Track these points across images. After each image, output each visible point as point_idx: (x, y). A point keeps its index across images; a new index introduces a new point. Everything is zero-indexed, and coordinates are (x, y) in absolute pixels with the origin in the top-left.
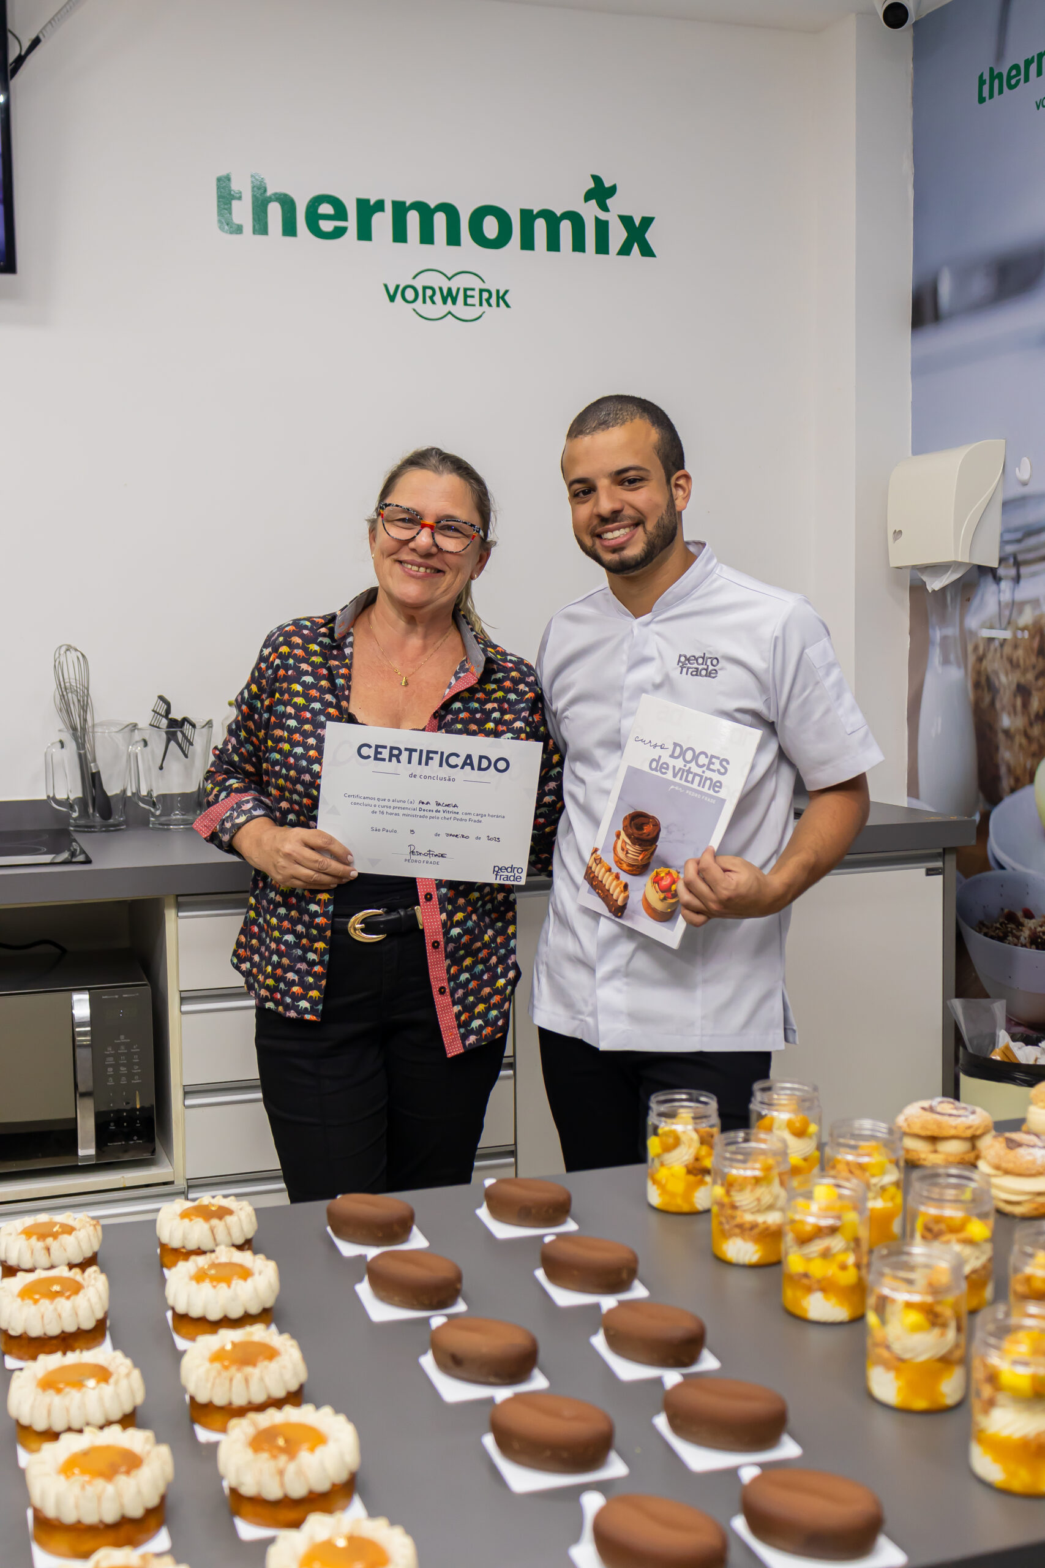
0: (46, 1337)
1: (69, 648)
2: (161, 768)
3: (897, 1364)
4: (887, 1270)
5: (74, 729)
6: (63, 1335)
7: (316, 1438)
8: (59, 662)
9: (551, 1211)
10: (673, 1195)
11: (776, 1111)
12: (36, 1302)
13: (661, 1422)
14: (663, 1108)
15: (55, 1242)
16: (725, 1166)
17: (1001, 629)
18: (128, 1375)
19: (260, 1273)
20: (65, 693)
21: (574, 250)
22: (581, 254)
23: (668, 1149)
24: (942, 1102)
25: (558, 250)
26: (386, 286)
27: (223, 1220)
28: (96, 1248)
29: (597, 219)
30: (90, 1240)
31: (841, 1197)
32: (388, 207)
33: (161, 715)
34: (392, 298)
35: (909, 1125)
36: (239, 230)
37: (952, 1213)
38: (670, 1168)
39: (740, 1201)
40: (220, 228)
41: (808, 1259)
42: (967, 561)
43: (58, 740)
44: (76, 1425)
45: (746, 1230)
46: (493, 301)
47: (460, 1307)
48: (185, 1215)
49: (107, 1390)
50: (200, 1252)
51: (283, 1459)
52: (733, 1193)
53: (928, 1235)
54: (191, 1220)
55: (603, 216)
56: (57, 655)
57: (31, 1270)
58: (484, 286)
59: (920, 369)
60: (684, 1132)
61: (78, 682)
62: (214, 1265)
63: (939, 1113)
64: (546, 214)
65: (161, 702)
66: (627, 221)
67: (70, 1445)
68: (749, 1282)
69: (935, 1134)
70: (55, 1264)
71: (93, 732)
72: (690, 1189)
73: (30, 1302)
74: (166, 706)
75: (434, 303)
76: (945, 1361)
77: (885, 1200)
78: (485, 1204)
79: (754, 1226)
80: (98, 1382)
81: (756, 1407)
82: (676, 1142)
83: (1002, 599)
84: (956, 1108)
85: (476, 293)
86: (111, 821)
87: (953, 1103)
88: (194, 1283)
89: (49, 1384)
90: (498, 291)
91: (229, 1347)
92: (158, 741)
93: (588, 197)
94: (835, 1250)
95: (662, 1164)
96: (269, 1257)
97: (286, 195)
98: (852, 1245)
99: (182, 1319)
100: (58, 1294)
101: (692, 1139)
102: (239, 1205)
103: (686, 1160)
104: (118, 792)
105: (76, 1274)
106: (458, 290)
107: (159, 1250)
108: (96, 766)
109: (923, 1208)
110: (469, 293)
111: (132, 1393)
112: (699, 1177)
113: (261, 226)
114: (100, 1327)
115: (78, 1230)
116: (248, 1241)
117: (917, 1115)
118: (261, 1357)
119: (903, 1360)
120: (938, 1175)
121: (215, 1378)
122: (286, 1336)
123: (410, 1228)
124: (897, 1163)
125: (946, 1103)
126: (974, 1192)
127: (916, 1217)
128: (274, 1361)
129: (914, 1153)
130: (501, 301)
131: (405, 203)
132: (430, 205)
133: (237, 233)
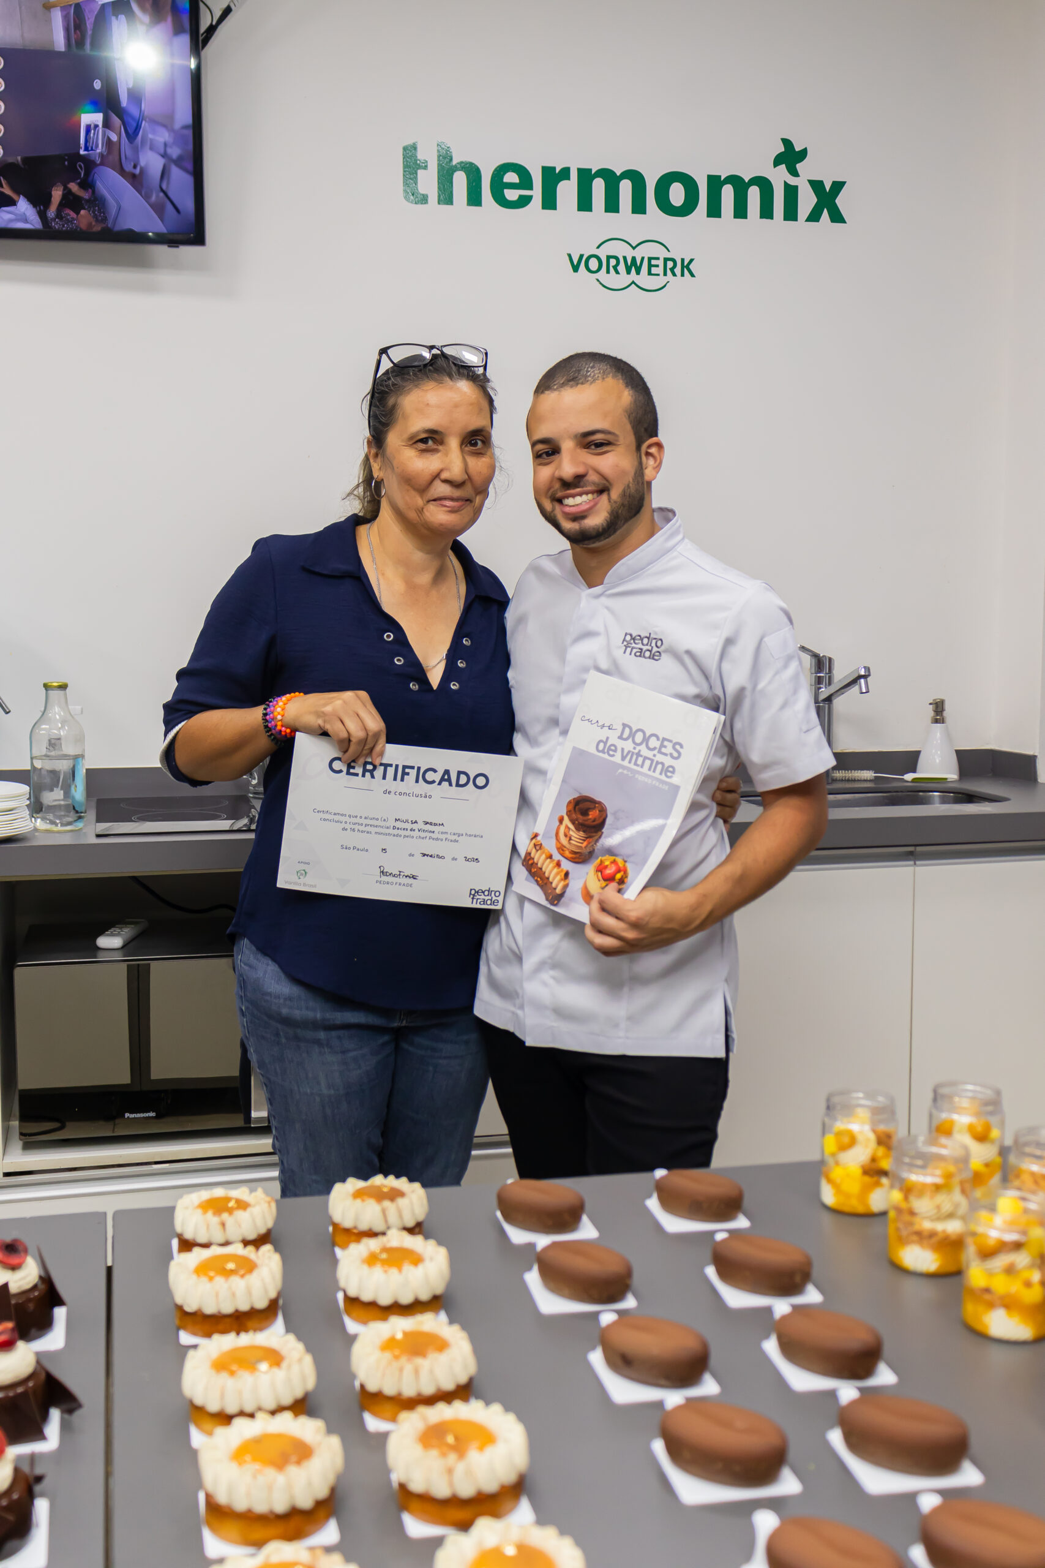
0: (220, 1315)
6: (237, 1313)
7: (485, 1437)
9: (722, 1206)
10: (847, 1196)
11: (958, 1113)
12: (211, 1279)
13: (836, 1437)
15: (230, 1218)
16: (903, 1170)
18: (300, 1360)
19: (431, 1260)
21: (762, 217)
22: (768, 221)
23: (843, 1148)
25: (745, 217)
26: (570, 256)
27: (395, 1202)
28: (270, 1224)
29: (785, 182)
30: (264, 1217)
31: (1025, 1211)
32: (574, 175)
34: (576, 268)
36: (424, 200)
38: (845, 1168)
39: (918, 1207)
40: (405, 198)
41: (989, 1274)
44: (248, 1409)
45: (924, 1238)
46: (678, 270)
47: (630, 1303)
48: (359, 1195)
49: (280, 1374)
50: (372, 1234)
51: (452, 1457)
52: (911, 1199)
54: (363, 1200)
55: (792, 181)
57: (206, 1246)
58: (669, 255)
60: (861, 1131)
62: (385, 1249)
64: (734, 180)
66: (816, 185)
67: (242, 1429)
70: (231, 1239)
72: (866, 1190)
73: (204, 1279)
75: (617, 272)
78: (655, 1195)
79: (934, 1234)
80: (271, 1366)
82: (852, 1141)
85: (661, 263)
88: (365, 1267)
89: (224, 1365)
90: (683, 260)
91: (399, 1336)
93: (777, 162)
95: (837, 1163)
96: (440, 1244)
97: (471, 164)
99: (353, 1302)
100: (232, 1272)
101: (869, 1139)
103: (862, 1160)
105: (250, 1252)
106: (643, 258)
107: (331, 1229)
110: (653, 262)
111: (304, 1379)
112: (876, 1178)
113: (446, 197)
114: (272, 1309)
115: (254, 1206)
116: (418, 1225)
118: (431, 1348)
121: (385, 1367)
122: (456, 1327)
123: (579, 1219)
128: (444, 1353)
130: (685, 269)
131: (590, 170)
132: (616, 172)
133: (421, 204)
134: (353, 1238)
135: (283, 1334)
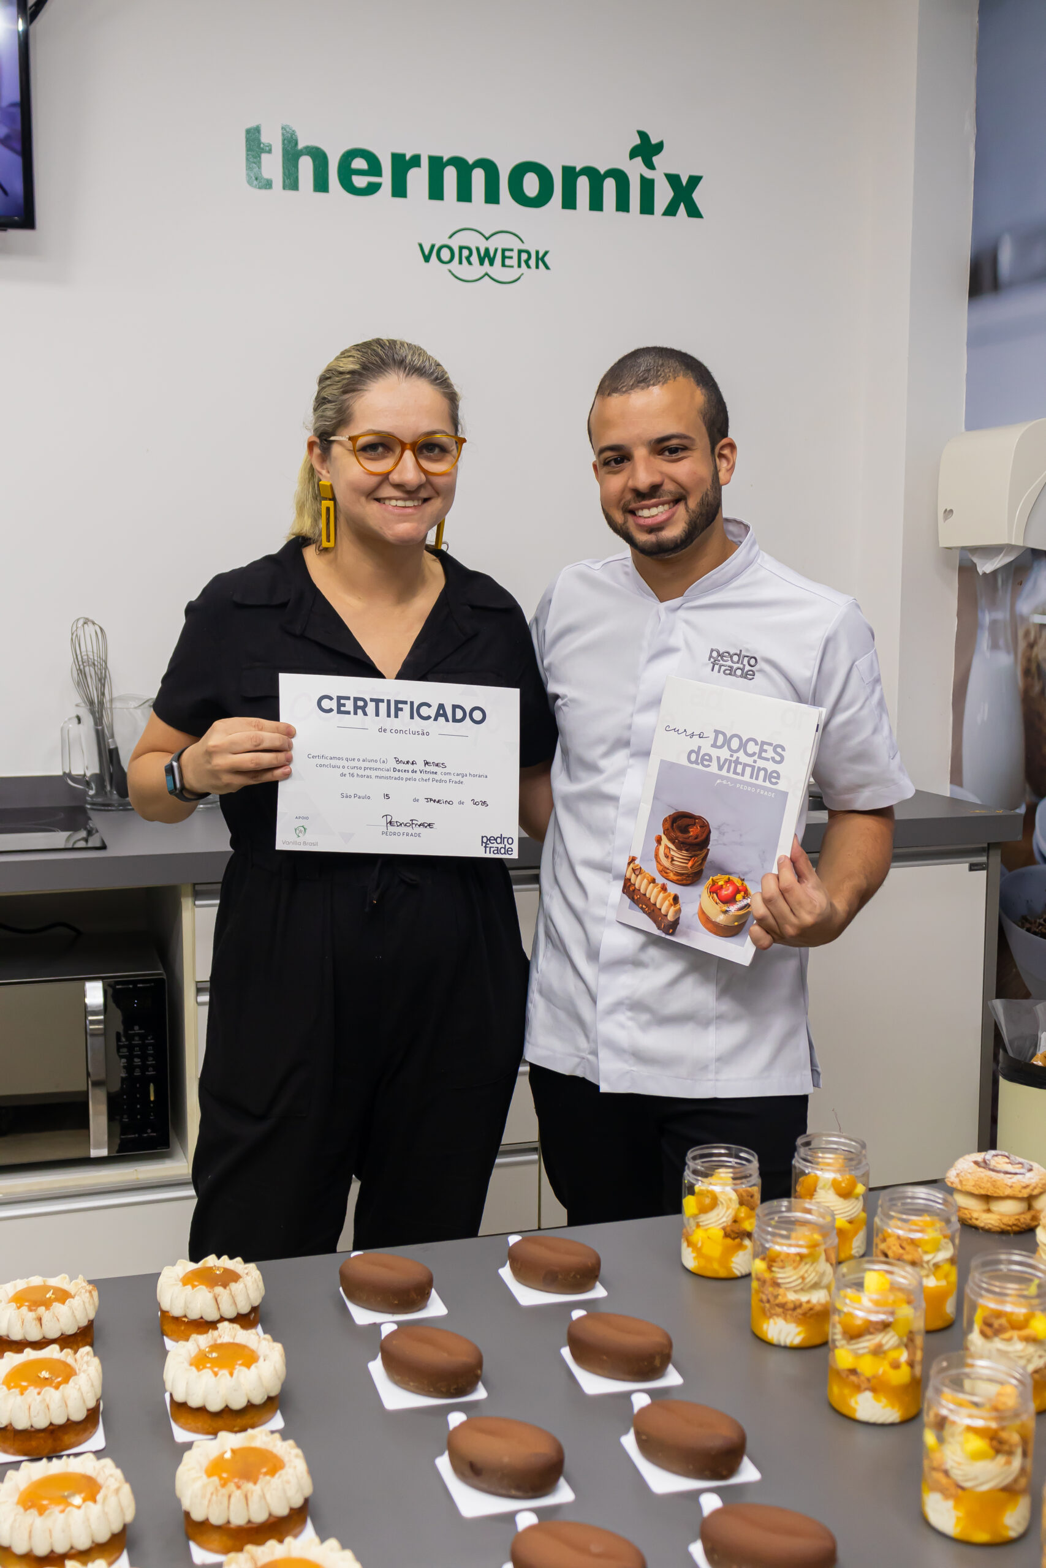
0: (33, 1429)
1: (86, 621)
3: (956, 1491)
4: (947, 1391)
5: (91, 703)
6: (51, 1427)
8: (77, 635)
9: (578, 1277)
10: (709, 1259)
11: (821, 1169)
12: (23, 1391)
13: (697, 1551)
14: (699, 1165)
15: (48, 1312)
16: (767, 1241)
18: (117, 1491)
19: (265, 1359)
20: (82, 667)
21: (618, 210)
22: (625, 214)
23: (704, 1210)
24: (997, 1155)
25: (601, 209)
26: (421, 246)
27: (228, 1288)
28: (92, 1316)
29: (642, 178)
30: (85, 1308)
31: (894, 1288)
32: (425, 162)
34: (427, 259)
35: (961, 1181)
36: (268, 185)
37: (1014, 1308)
38: (706, 1230)
39: (781, 1278)
40: (248, 182)
41: (857, 1356)
42: (1021, 544)
43: (75, 715)
44: (61, 1549)
45: (790, 1310)
46: (532, 262)
47: (480, 1393)
48: (189, 1280)
49: (94, 1510)
50: (204, 1325)
52: (775, 1269)
53: (988, 1331)
54: (194, 1287)
55: (649, 174)
56: (74, 628)
57: (19, 1346)
58: (523, 247)
59: (977, 340)
60: (723, 1192)
61: (95, 655)
62: (215, 1347)
63: (993, 1170)
64: (590, 172)
66: (673, 179)
68: (791, 1366)
69: (989, 1194)
70: (48, 1338)
71: (111, 708)
72: (729, 1252)
73: (16, 1391)
75: (470, 263)
76: (1009, 1491)
77: (937, 1279)
78: (508, 1263)
79: (797, 1306)
80: (84, 1500)
81: (803, 1546)
82: (714, 1202)
84: (1012, 1163)
85: (515, 254)
87: (1011, 1158)
88: (194, 1369)
89: (32, 1500)
90: (537, 253)
91: (228, 1455)
93: (633, 154)
94: (886, 1347)
95: (698, 1226)
96: (276, 1339)
97: (318, 149)
98: (905, 1340)
99: (181, 1408)
100: (46, 1382)
101: (730, 1200)
102: (246, 1268)
103: (724, 1222)
105: (67, 1355)
106: (496, 250)
107: (159, 1313)
108: (114, 742)
109: (981, 1301)
110: (507, 254)
111: (122, 1510)
112: (738, 1240)
113: (291, 182)
114: (93, 1416)
115: (73, 1297)
116: (254, 1309)
117: (970, 1171)
118: (264, 1470)
119: (963, 1488)
120: (999, 1262)
121: (212, 1494)
122: (291, 1442)
123: (428, 1294)
124: (952, 1240)
125: (1000, 1157)
126: (1039, 1286)
127: (974, 1307)
128: (277, 1475)
129: (966, 1211)
130: (540, 263)
131: (442, 158)
132: (468, 160)
133: (266, 188)
134: (183, 1328)
135: (99, 1454)
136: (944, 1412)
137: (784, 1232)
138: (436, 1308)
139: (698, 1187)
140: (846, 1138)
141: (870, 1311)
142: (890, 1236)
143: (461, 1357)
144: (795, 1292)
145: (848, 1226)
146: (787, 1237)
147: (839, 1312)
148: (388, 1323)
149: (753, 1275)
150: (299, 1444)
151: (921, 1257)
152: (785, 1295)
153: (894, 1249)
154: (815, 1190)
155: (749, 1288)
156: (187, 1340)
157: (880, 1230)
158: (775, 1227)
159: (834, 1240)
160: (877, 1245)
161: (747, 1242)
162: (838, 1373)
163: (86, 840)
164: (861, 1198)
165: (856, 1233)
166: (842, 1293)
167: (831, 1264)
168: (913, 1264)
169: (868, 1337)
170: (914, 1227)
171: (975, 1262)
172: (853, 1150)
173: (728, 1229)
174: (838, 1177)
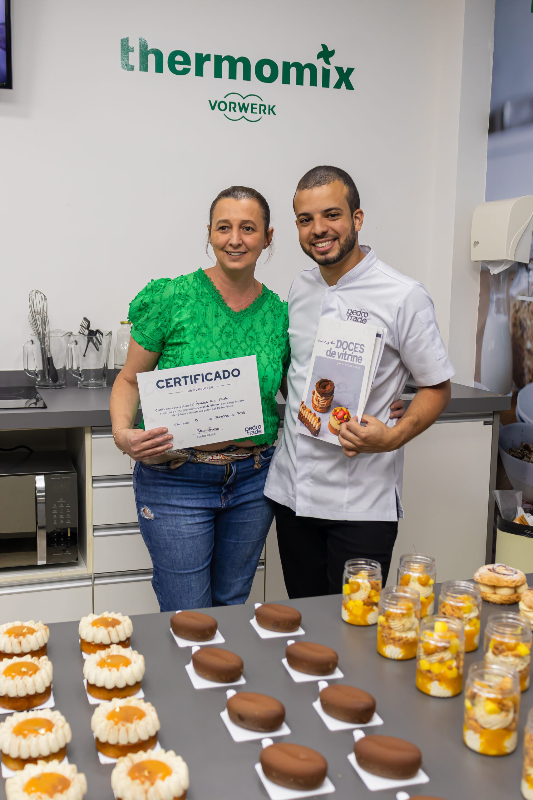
0: (18, 697)
1: (37, 292)
2: (84, 356)
3: (481, 729)
4: (477, 680)
5: (39, 334)
6: (27, 696)
7: (166, 771)
8: (32, 299)
9: (290, 624)
10: (356, 616)
11: (412, 572)
12: (13, 678)
13: (352, 758)
14: (351, 569)
15: (24, 639)
16: (386, 606)
17: (529, 296)
18: (63, 727)
19: (135, 663)
20: (34, 315)
21: (311, 85)
22: (314, 87)
23: (354, 591)
24: (499, 566)
25: (302, 84)
26: (210, 101)
27: (115, 628)
28: (46, 641)
29: (323, 67)
30: (43, 637)
31: (450, 630)
32: (212, 58)
33: (85, 328)
34: (213, 108)
35: (481, 579)
36: (132, 68)
37: (509, 640)
38: (354, 602)
39: (393, 625)
40: (122, 67)
41: (431, 663)
42: (513, 260)
43: (31, 340)
44: (34, 755)
45: (396, 641)
46: (267, 111)
47: (242, 681)
48: (95, 623)
49: (51, 736)
50: (103, 646)
51: (147, 784)
52: (389, 621)
53: (496, 652)
54: (98, 627)
55: (327, 67)
56: (31, 295)
57: (10, 656)
58: (262, 103)
59: (492, 155)
60: (363, 583)
61: (41, 309)
62: (110, 657)
63: (498, 573)
64: (297, 65)
65: (85, 321)
66: (339, 70)
67: (31, 770)
68: (397, 669)
69: (496, 585)
70: (24, 652)
71: (49, 337)
72: (365, 613)
73: (10, 678)
74: (87, 323)
75: (235, 111)
76: (507, 730)
77: (470, 626)
78: (255, 617)
79: (400, 639)
80: (46, 731)
81: (405, 756)
82: (359, 588)
83: (530, 281)
84: (507, 570)
85: (258, 107)
86: (58, 383)
87: (505, 567)
88: (99, 668)
89: (20, 731)
90: (269, 106)
91: (118, 710)
92: (83, 341)
93: (319, 56)
94: (446, 659)
95: (350, 599)
96: (140, 653)
97: (158, 50)
98: (455, 656)
99: (92, 687)
100: (25, 673)
101: (367, 586)
102: (124, 618)
103: (363, 598)
104: (62, 367)
105: (35, 660)
106: (248, 104)
107: (80, 641)
108: (50, 354)
109: (493, 637)
110: (254, 106)
111: (65, 736)
112: (370, 607)
113: (144, 67)
114: (48, 691)
115: (37, 632)
116: (128, 639)
117: (486, 573)
118: (135, 717)
119: (484, 728)
120: (502, 618)
121: (110, 729)
122: (149, 704)
123: (215, 632)
124: (478, 607)
125: (501, 567)
126: (522, 630)
127: (489, 640)
128: (142, 720)
129: (484, 594)
130: (271, 111)
131: (221, 56)
132: (235, 58)
133: (131, 70)
134: (92, 648)
135: (53, 709)
136: (475, 690)
137: (394, 602)
138: (219, 639)
139: (351, 580)
140: (425, 556)
141: (438, 641)
142: (447, 604)
143: (232, 663)
144: (400, 632)
145: (425, 600)
146: (396, 605)
147: (421, 641)
148: (196, 647)
149: (379, 624)
150: (153, 704)
151: (462, 616)
152: (394, 634)
153: (448, 610)
154: (409, 582)
155: (376, 630)
156: (95, 653)
157: (442, 602)
158: (390, 600)
159: (419, 607)
160: (440, 610)
161: (375, 608)
162: (421, 672)
163: (36, 404)
164: (432, 587)
165: (429, 603)
166: (424, 632)
167: (418, 619)
168: (459, 618)
169: (437, 654)
170: (459, 600)
171: (490, 618)
172: (428, 562)
173: (366, 601)
174: (421, 576)
